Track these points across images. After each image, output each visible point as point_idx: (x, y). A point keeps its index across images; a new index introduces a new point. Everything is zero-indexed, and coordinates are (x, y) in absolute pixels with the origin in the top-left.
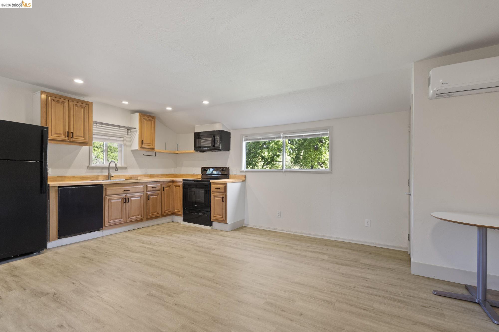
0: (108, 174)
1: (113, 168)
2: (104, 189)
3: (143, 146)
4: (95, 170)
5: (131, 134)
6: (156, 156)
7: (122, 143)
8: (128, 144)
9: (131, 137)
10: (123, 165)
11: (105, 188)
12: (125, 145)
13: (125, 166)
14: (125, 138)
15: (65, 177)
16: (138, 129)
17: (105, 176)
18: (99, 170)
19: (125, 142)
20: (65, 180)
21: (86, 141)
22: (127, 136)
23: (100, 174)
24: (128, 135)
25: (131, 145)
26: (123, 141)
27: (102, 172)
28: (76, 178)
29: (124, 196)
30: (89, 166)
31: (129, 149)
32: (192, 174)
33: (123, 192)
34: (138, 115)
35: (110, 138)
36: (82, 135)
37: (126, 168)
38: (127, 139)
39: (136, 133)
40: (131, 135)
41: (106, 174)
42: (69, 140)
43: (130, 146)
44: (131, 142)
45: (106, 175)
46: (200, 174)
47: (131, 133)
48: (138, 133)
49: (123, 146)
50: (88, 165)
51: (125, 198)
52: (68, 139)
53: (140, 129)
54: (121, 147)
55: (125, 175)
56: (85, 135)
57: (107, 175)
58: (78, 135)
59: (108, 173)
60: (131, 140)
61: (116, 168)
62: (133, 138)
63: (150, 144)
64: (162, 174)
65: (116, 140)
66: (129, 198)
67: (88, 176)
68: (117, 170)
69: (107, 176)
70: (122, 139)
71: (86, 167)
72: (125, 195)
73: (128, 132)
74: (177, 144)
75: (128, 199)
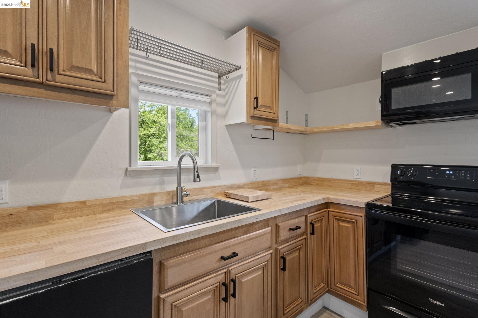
0: (177, 188)
1: (188, 170)
2: (155, 268)
3: (257, 113)
4: (145, 180)
5: (227, 87)
6: (273, 139)
7: (207, 108)
8: (220, 110)
9: (227, 94)
10: (211, 164)
11: (161, 264)
12: (214, 113)
13: (214, 165)
14: (214, 96)
15: (55, 206)
16: (244, 71)
17: (168, 193)
18: (156, 179)
19: (214, 106)
20: (55, 216)
21: (106, 88)
22: (218, 92)
23: (157, 190)
24: (219, 89)
25: (227, 113)
26: (210, 103)
27: (162, 183)
28: (91, 206)
29: (220, 277)
30: (130, 169)
31: (222, 124)
32: (352, 178)
33: (216, 265)
34: (246, 32)
35: (182, 96)
36: (94, 68)
37: (216, 169)
38: (219, 100)
39: (238, 81)
40: (227, 90)
41: (173, 187)
42: (40, 80)
43: (225, 116)
44: (227, 107)
45: (173, 191)
46: (390, 182)
47: (227, 85)
48: (244, 81)
49: (209, 115)
50: (127, 166)
51: (224, 284)
52: (36, 74)
53: (249, 69)
54: (205, 119)
55: (214, 187)
56: (101, 66)
57: (175, 189)
58: (74, 64)
59: (177, 186)
60: (227, 102)
61: (196, 173)
62: (231, 98)
63: (270, 107)
64: (283, 179)
65: (196, 100)
66: (234, 281)
67: (126, 197)
68: (197, 179)
69: (175, 193)
70: (207, 99)
71: (122, 172)
72: (225, 272)
73: (219, 83)
74: (306, 115)
75: (232, 284)
